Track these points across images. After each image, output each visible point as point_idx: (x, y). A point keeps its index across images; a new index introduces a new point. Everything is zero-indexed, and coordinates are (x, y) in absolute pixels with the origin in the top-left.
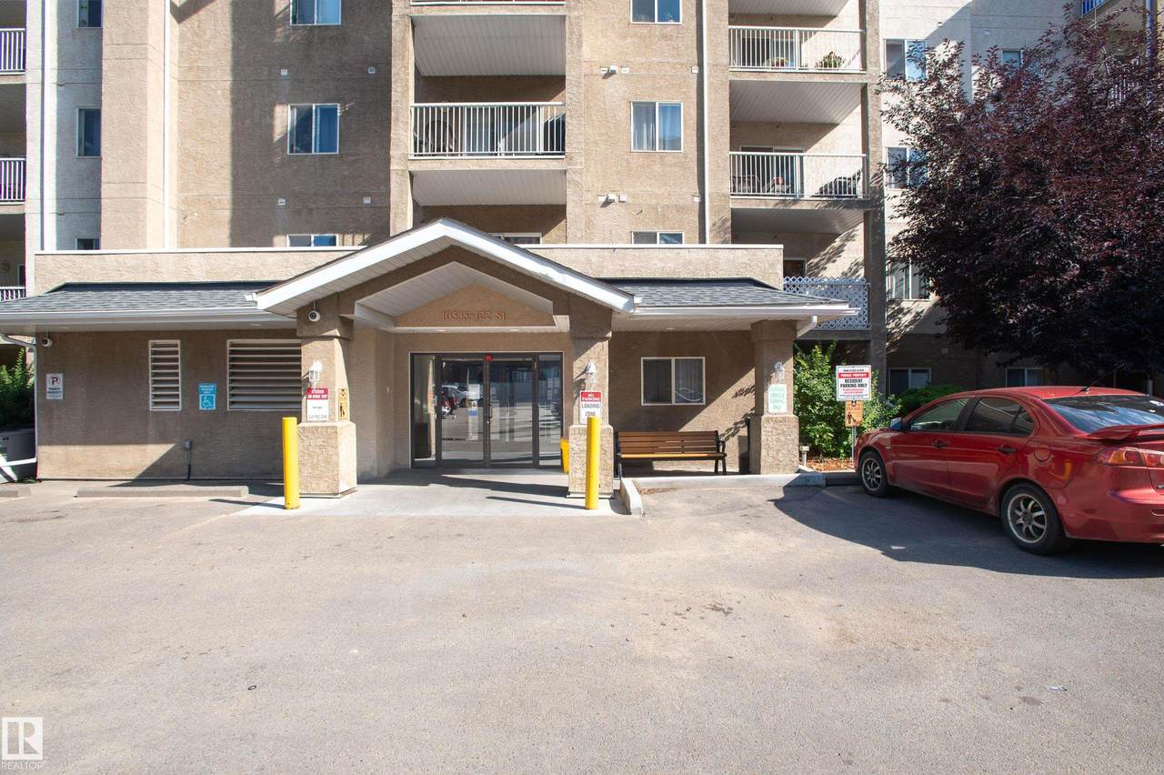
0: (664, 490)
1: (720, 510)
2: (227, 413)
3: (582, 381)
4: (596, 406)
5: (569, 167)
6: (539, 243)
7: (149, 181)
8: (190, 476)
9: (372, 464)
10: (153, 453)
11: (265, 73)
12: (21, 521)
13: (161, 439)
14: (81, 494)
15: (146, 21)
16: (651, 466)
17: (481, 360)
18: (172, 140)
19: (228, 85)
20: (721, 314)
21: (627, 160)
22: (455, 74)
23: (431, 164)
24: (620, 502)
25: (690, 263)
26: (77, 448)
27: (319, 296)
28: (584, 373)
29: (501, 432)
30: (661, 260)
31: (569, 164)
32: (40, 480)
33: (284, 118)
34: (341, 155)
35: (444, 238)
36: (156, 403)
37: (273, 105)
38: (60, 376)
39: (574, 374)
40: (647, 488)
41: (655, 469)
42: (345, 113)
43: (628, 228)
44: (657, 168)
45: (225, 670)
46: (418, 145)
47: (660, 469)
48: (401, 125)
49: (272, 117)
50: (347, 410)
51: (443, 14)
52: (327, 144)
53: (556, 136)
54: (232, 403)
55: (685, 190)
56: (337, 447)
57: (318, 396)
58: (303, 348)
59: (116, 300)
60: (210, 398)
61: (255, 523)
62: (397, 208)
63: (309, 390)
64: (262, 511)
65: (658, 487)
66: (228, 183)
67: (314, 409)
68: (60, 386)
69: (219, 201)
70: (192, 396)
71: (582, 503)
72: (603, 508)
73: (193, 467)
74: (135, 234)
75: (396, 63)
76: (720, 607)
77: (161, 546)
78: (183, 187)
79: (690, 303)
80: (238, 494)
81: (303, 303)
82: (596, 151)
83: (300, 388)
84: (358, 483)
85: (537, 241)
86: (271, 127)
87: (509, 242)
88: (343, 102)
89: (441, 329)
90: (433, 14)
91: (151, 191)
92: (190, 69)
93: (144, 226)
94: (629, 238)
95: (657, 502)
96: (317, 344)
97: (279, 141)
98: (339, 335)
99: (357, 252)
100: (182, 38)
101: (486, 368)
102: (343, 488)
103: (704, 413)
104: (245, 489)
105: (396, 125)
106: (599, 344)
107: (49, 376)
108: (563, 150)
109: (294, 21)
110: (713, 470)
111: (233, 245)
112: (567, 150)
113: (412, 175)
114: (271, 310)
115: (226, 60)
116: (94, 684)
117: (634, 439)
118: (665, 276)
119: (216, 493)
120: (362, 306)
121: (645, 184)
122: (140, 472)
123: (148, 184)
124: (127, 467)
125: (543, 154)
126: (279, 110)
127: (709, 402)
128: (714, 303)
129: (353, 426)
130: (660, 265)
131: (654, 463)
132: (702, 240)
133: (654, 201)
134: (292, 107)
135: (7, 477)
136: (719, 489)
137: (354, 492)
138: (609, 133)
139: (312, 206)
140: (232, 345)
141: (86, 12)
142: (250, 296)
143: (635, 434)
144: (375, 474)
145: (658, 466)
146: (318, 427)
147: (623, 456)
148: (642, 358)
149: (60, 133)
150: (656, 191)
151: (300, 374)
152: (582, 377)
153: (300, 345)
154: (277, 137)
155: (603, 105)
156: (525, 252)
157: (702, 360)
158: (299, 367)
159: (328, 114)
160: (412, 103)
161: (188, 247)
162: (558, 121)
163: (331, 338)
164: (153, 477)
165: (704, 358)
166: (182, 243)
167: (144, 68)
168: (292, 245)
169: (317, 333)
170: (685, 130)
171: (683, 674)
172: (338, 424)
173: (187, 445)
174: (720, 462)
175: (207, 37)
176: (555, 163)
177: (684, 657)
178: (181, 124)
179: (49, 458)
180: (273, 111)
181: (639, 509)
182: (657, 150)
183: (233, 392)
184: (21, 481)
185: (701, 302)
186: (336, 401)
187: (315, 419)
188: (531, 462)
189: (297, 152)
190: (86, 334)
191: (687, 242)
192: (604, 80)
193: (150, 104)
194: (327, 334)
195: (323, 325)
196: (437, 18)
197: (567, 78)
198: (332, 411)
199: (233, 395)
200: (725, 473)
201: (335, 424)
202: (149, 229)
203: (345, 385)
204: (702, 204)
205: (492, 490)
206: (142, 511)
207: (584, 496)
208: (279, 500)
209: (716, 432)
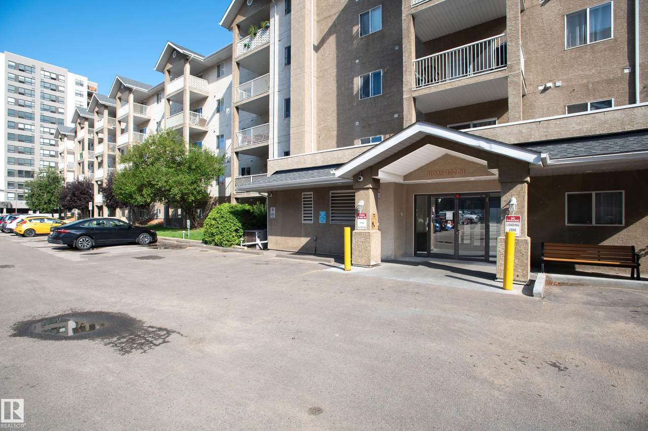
0: (572, 285)
1: (614, 304)
2: (330, 225)
3: (507, 209)
4: (516, 225)
5: (509, 74)
6: (495, 124)
7: (306, 124)
8: (316, 253)
9: (391, 252)
10: (303, 241)
11: (349, 64)
12: (257, 264)
13: (306, 236)
14: (277, 256)
15: (304, 57)
16: (574, 268)
17: (454, 197)
18: (314, 103)
19: (335, 74)
20: (628, 158)
21: (562, 57)
22: (441, 36)
23: (425, 90)
24: (529, 288)
25: (605, 122)
26: (280, 238)
27: (363, 169)
28: (508, 204)
29: (481, 239)
30: (579, 124)
31: (510, 72)
32: (269, 249)
33: (358, 82)
34: (383, 95)
35: (420, 132)
36: (304, 220)
37: (353, 78)
38: (274, 208)
39: (502, 205)
40: (558, 282)
41: (577, 270)
42: (385, 73)
43: (562, 104)
44: (588, 56)
45: (289, 330)
46: (418, 82)
47: (581, 270)
48: (408, 73)
49: (353, 83)
50: (377, 224)
51: (429, 6)
52: (376, 91)
53: (502, 56)
54: (332, 220)
55: (615, 66)
56: (370, 243)
57: (362, 217)
58: (356, 194)
59: (290, 177)
60: (324, 218)
61: (329, 275)
62: (407, 118)
63: (358, 215)
64: (333, 270)
65: (567, 282)
66: (336, 118)
67: (361, 223)
68: (274, 212)
69: (332, 128)
70: (317, 217)
71: (501, 285)
72: (516, 290)
73: (317, 248)
74: (301, 148)
75: (405, 41)
76: (558, 364)
77: (292, 280)
78: (319, 124)
79: (598, 152)
80: (329, 261)
81: (355, 173)
82: (536, 56)
83: (354, 213)
84: (382, 261)
85: (494, 123)
86: (352, 88)
87: (456, 129)
88: (383, 67)
89: (429, 181)
90: (424, 8)
91: (306, 128)
92: (321, 71)
93: (304, 144)
94: (564, 111)
95: (561, 291)
96: (362, 192)
97: (356, 95)
98: (371, 187)
99: (377, 145)
100: (318, 59)
101: (457, 201)
102: (372, 263)
103: (624, 232)
104: (332, 260)
105: (406, 74)
106: (520, 186)
107: (271, 208)
108: (506, 63)
109: (361, 35)
110: (629, 276)
111: (338, 147)
112: (508, 63)
113: (414, 99)
114: (342, 177)
115: (334, 63)
116: (250, 323)
117: (558, 248)
118: (582, 135)
119: (321, 260)
120: (383, 172)
121: (576, 71)
122: (299, 249)
123: (306, 126)
124: (295, 246)
125: (496, 69)
126: (355, 79)
127: (628, 224)
128: (621, 150)
129: (380, 232)
130: (577, 127)
131: (576, 266)
132: (633, 100)
133: (585, 81)
134: (361, 77)
135: (260, 247)
136: (624, 290)
137: (379, 265)
138: (547, 42)
139: (371, 123)
140: (332, 194)
141: (286, 60)
142: (332, 171)
143: (561, 245)
144: (393, 258)
145: (579, 268)
146: (361, 233)
147: (545, 259)
148: (566, 193)
149: (279, 111)
150: (587, 73)
151: (355, 206)
152: (507, 206)
153: (355, 193)
154: (355, 93)
155: (541, 25)
156: (466, 134)
157: (622, 193)
158: (354, 203)
159: (377, 76)
160: (414, 60)
161: (320, 150)
162: (502, 47)
163: (368, 189)
164: (303, 251)
165: (623, 192)
166: (318, 149)
167: (304, 77)
168: (362, 144)
169: (361, 186)
170: (615, 21)
171: (496, 393)
172: (371, 231)
173: (315, 239)
174: (635, 270)
175: (327, 55)
176: (500, 73)
177: (504, 385)
178: (317, 96)
179: (272, 240)
180: (353, 81)
181: (540, 294)
182: (588, 43)
183: (333, 215)
184: (263, 249)
185: (610, 150)
186: (370, 220)
187: (361, 229)
188: (484, 258)
189: (364, 98)
190: (282, 191)
191: (615, 106)
192: (542, 7)
193: (306, 91)
194: (366, 187)
195: (365, 183)
196: (426, 10)
197: (508, 17)
198: (368, 225)
199: (332, 217)
200: (638, 278)
201: (369, 231)
202: (306, 145)
203: (375, 211)
204: (633, 74)
205: (452, 272)
206: (293, 265)
207: (502, 281)
208: (343, 266)
209: (633, 247)
